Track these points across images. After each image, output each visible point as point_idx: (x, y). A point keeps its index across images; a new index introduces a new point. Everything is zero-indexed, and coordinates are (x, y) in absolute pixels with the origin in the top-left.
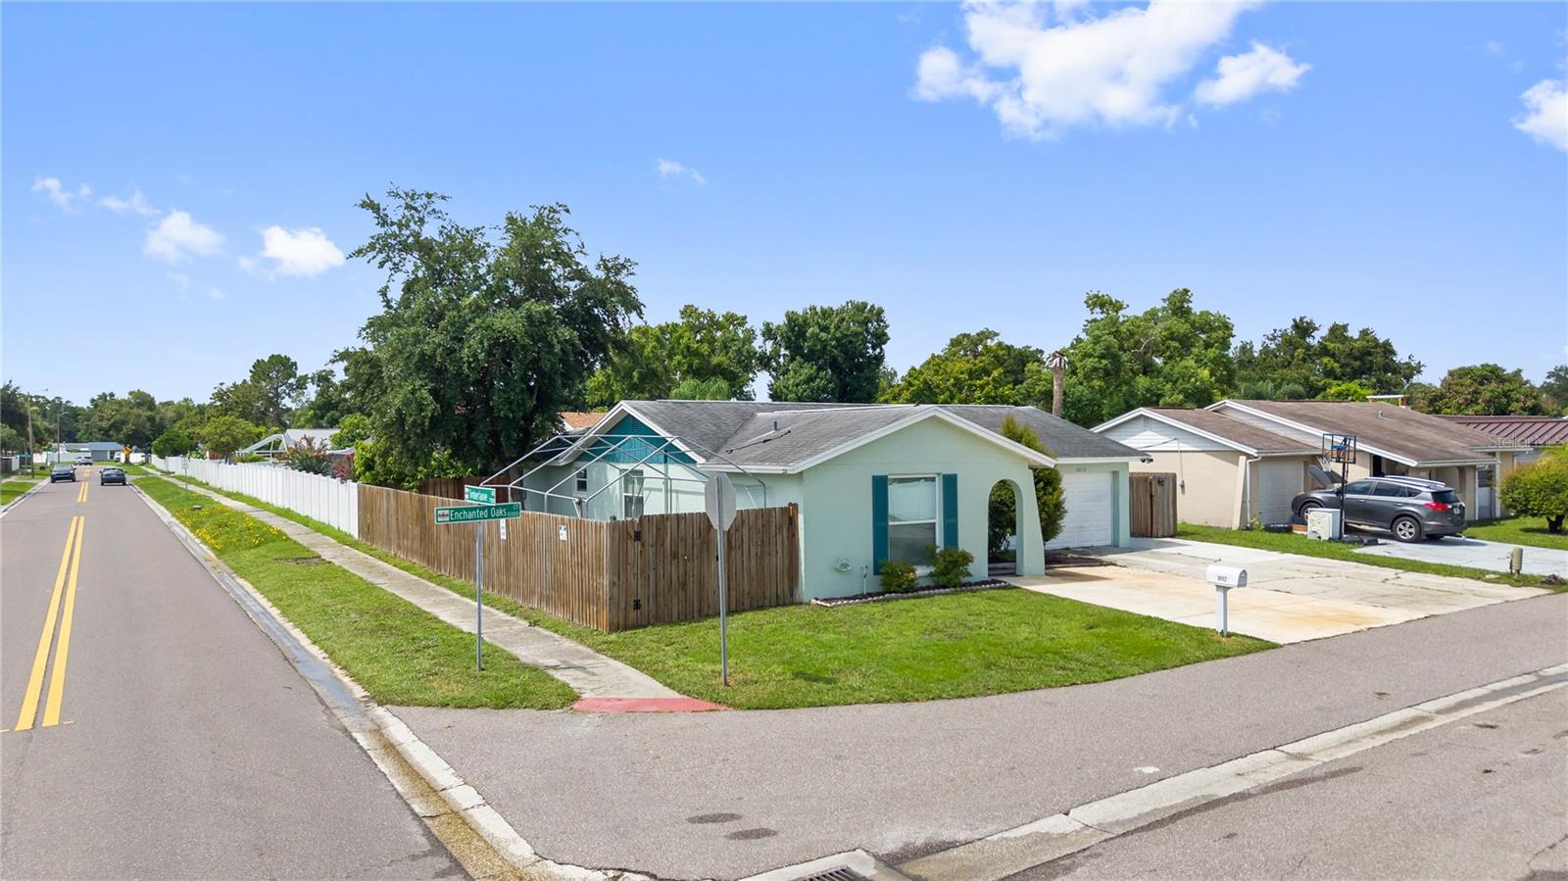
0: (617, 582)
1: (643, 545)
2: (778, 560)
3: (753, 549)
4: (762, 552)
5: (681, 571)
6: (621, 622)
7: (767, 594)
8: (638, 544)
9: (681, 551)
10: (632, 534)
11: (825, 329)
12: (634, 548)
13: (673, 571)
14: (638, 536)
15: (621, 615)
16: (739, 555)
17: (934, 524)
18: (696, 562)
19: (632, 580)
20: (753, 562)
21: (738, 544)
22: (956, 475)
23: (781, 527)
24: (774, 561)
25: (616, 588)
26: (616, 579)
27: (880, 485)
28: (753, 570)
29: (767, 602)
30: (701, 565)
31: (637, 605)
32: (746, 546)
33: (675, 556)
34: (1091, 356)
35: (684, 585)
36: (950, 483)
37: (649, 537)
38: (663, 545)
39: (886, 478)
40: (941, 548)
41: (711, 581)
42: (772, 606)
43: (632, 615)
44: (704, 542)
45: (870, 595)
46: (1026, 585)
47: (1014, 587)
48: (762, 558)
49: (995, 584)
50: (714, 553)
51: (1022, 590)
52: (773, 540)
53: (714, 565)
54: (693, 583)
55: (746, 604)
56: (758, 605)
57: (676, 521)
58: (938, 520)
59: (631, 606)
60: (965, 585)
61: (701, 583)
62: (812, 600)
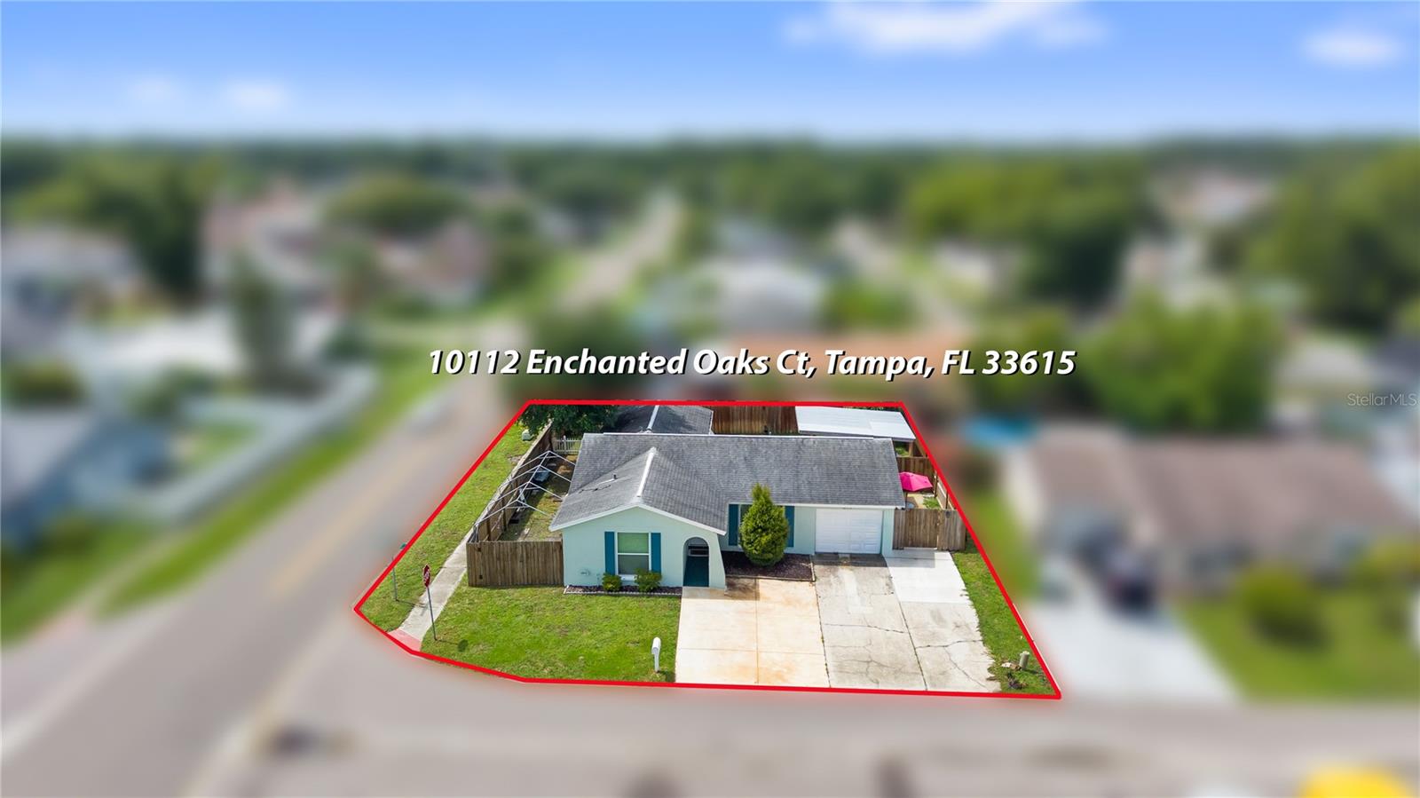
1: (482, 554)
2: (556, 564)
3: (540, 559)
4: (545, 560)
5: (502, 565)
6: (473, 583)
7: (549, 579)
8: (480, 553)
9: (502, 557)
10: (477, 549)
12: (478, 555)
13: (498, 565)
14: (479, 550)
15: (473, 581)
16: (533, 561)
17: (649, 556)
18: (509, 562)
19: (477, 567)
20: (540, 564)
21: (532, 556)
22: (659, 534)
23: (555, 550)
24: (552, 565)
25: (470, 570)
27: (609, 537)
28: (541, 568)
29: (548, 582)
30: (512, 563)
31: (481, 577)
33: (499, 559)
35: (504, 571)
36: (656, 538)
37: (485, 550)
38: (493, 554)
39: (613, 533)
40: (650, 568)
41: (519, 571)
42: (550, 585)
43: (479, 581)
44: (514, 554)
45: (599, 588)
46: (688, 597)
47: (680, 597)
48: (545, 563)
49: (675, 593)
50: (519, 559)
51: (677, 601)
52: (551, 556)
53: (519, 564)
54: (508, 570)
55: (537, 582)
56: (543, 583)
57: (497, 545)
58: (650, 554)
59: (478, 577)
60: (655, 590)
61: (513, 571)
62: (570, 586)
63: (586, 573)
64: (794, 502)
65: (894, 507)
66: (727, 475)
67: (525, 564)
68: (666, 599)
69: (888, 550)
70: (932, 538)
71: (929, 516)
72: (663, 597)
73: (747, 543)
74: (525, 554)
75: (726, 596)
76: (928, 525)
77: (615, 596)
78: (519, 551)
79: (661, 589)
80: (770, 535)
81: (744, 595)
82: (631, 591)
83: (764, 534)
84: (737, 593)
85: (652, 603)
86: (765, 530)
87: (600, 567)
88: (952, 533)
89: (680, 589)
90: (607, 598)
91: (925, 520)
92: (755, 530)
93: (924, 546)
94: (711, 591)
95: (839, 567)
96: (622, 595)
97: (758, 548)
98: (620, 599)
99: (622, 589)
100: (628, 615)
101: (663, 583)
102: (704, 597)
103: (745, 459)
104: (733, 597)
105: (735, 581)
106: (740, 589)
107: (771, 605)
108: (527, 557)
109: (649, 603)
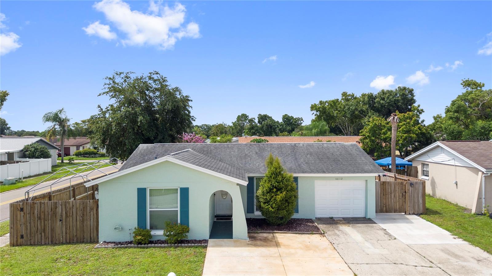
0: (13, 228)
1: (24, 213)
2: (91, 223)
3: (78, 218)
4: (83, 219)
5: (42, 224)
6: (15, 243)
7: (85, 236)
8: (22, 213)
9: (42, 217)
10: (19, 209)
11: (383, 99)
12: (20, 215)
13: (39, 224)
14: (22, 210)
15: (15, 240)
16: (71, 219)
17: (178, 210)
18: (50, 221)
19: (19, 227)
20: (78, 223)
21: (70, 215)
22: (188, 188)
23: (93, 209)
24: (89, 223)
25: (12, 230)
26: (12, 226)
27: (141, 192)
28: (78, 226)
29: (85, 240)
30: (52, 222)
31: (22, 237)
32: (74, 216)
33: (40, 218)
34: (451, 111)
35: (44, 230)
36: (185, 192)
37: (27, 209)
38: (34, 213)
39: (145, 189)
40: (179, 222)
41: (58, 231)
42: (87, 243)
43: (20, 240)
44: (54, 214)
45: (131, 243)
46: (213, 246)
47: (206, 247)
48: (83, 221)
49: (202, 244)
50: (59, 218)
51: (202, 250)
52: (88, 214)
53: (59, 223)
54: (48, 230)
55: (75, 239)
56: (81, 241)
57: (39, 204)
58: (179, 209)
59: (19, 237)
60: (182, 242)
61: (53, 230)
62: (105, 242)
63: (119, 229)
64: (299, 173)
65: (377, 175)
66: (244, 161)
67: (64, 223)
68: (192, 249)
69: (372, 213)
70: (401, 204)
71: (397, 187)
72: (190, 247)
73: (265, 203)
74: (64, 213)
75: (248, 245)
76: (397, 194)
77: (144, 248)
78: (59, 210)
79: (188, 242)
80: (284, 193)
81: (265, 244)
82: (160, 243)
83: (279, 193)
84: (259, 243)
85: (179, 252)
86: (279, 189)
87: (132, 222)
88: (416, 201)
89: (206, 241)
90: (135, 250)
91: (395, 191)
92: (270, 191)
93: (395, 211)
94: (235, 242)
95: (339, 225)
96: (150, 247)
97: (274, 205)
98: (148, 250)
99: (151, 242)
100: (152, 262)
101: (191, 236)
102: (228, 246)
103: (257, 153)
104: (256, 245)
105: (256, 235)
106: (261, 240)
107: (292, 251)
108: (67, 216)
109: (174, 252)
